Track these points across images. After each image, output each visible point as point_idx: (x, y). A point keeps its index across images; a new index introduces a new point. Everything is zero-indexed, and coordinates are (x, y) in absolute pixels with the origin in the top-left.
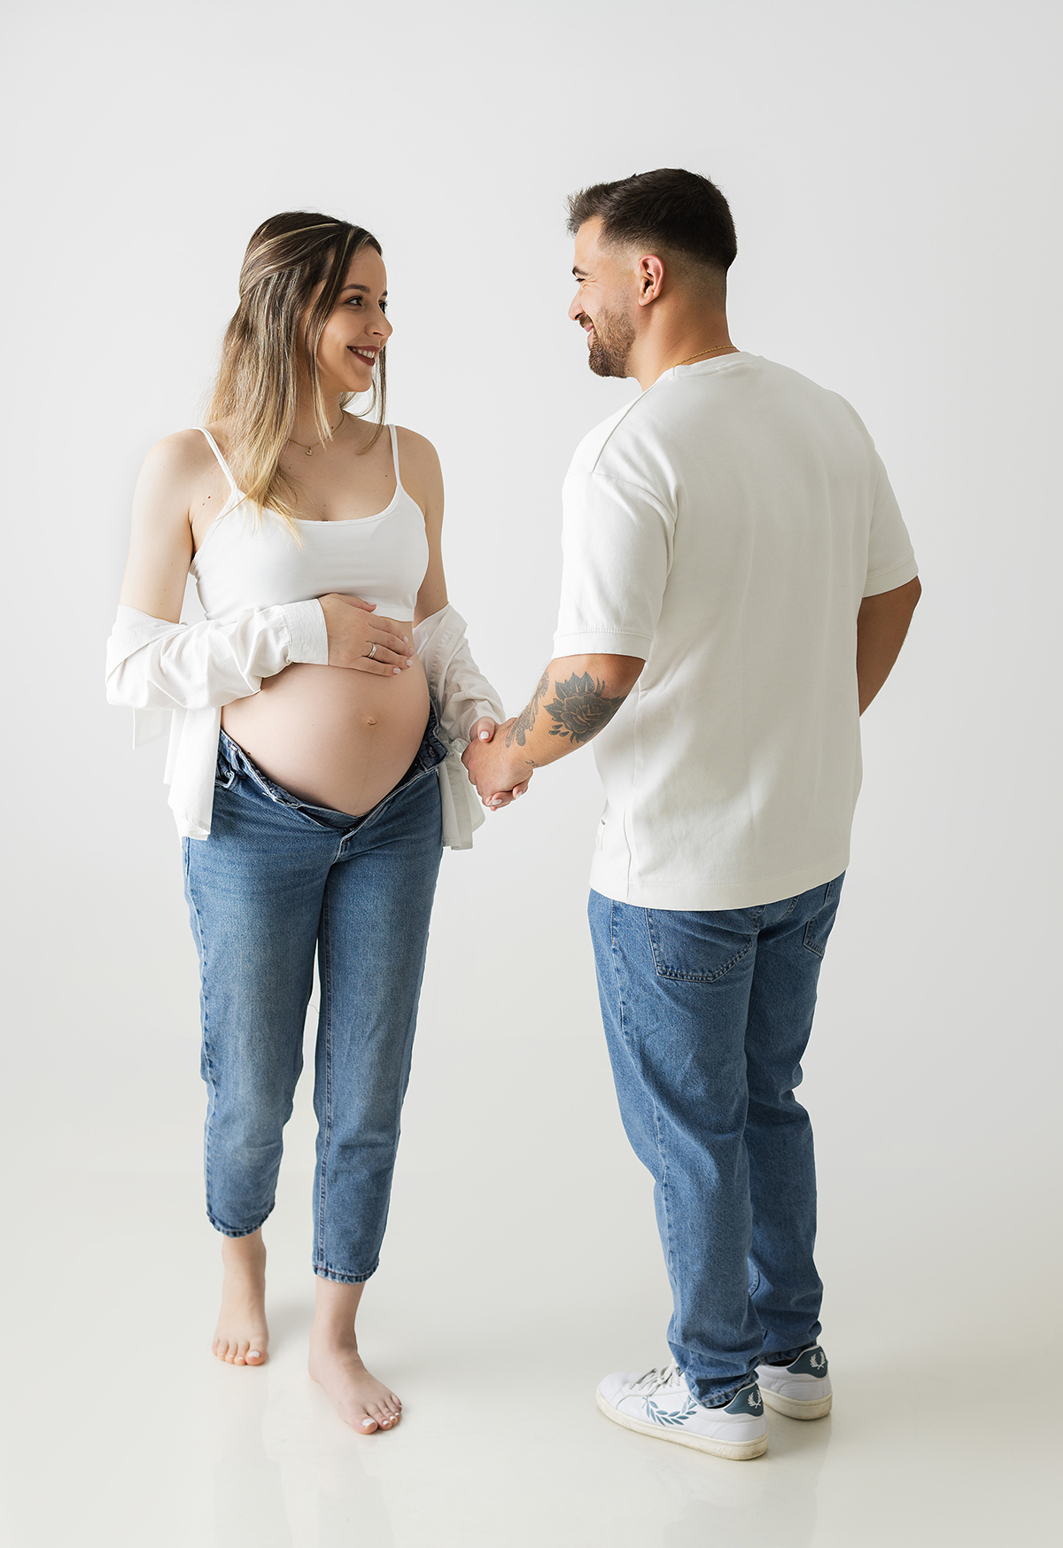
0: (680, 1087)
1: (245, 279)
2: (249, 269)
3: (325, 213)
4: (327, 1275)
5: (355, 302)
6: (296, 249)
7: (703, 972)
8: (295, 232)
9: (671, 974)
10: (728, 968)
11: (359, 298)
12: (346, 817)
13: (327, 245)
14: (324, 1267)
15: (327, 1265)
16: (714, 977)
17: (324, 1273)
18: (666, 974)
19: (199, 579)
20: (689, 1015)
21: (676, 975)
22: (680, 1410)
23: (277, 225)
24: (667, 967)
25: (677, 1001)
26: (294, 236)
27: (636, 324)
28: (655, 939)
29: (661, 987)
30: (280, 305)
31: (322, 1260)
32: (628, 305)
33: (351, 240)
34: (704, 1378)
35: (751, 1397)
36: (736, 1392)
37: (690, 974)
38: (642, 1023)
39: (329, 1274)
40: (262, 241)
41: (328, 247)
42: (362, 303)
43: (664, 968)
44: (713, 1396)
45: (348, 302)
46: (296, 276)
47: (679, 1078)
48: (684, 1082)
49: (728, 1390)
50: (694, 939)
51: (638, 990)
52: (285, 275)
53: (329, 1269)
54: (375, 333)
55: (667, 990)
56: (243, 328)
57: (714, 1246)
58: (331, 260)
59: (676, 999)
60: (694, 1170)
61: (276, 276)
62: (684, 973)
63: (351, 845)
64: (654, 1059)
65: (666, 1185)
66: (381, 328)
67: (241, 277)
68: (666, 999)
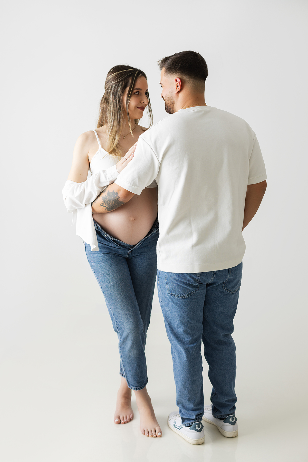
0: (176, 329)
1: (106, 85)
2: (107, 82)
3: (130, 66)
4: (122, 376)
5: (137, 93)
6: (120, 77)
7: (181, 295)
8: (120, 72)
9: (171, 294)
10: (189, 295)
11: (138, 92)
12: (129, 245)
13: (129, 76)
14: (122, 373)
15: (123, 373)
16: (185, 297)
17: (122, 375)
18: (170, 294)
19: (92, 173)
20: (177, 307)
21: (173, 295)
22: (180, 426)
23: (116, 69)
24: (170, 292)
25: (174, 303)
26: (121, 73)
27: (174, 99)
28: (167, 283)
29: (169, 297)
30: (116, 94)
31: (122, 371)
32: (172, 93)
33: (136, 75)
34: (183, 417)
35: (197, 426)
36: (192, 423)
37: (177, 295)
38: (166, 308)
39: (123, 376)
40: (111, 74)
41: (129, 77)
42: (139, 93)
43: (169, 292)
44: (186, 423)
45: (135, 94)
46: (120, 85)
47: (176, 326)
48: (177, 327)
49: (190, 422)
50: (178, 284)
51: (164, 298)
52: (117, 85)
53: (123, 374)
54: (143, 103)
55: (171, 299)
56: (105, 100)
57: (184, 378)
58: (130, 81)
59: (173, 302)
60: (179, 355)
61: (114, 85)
62: (175, 294)
63: (132, 253)
64: (169, 319)
65: (173, 357)
66: (145, 101)
67: (105, 85)
68: (171, 302)
